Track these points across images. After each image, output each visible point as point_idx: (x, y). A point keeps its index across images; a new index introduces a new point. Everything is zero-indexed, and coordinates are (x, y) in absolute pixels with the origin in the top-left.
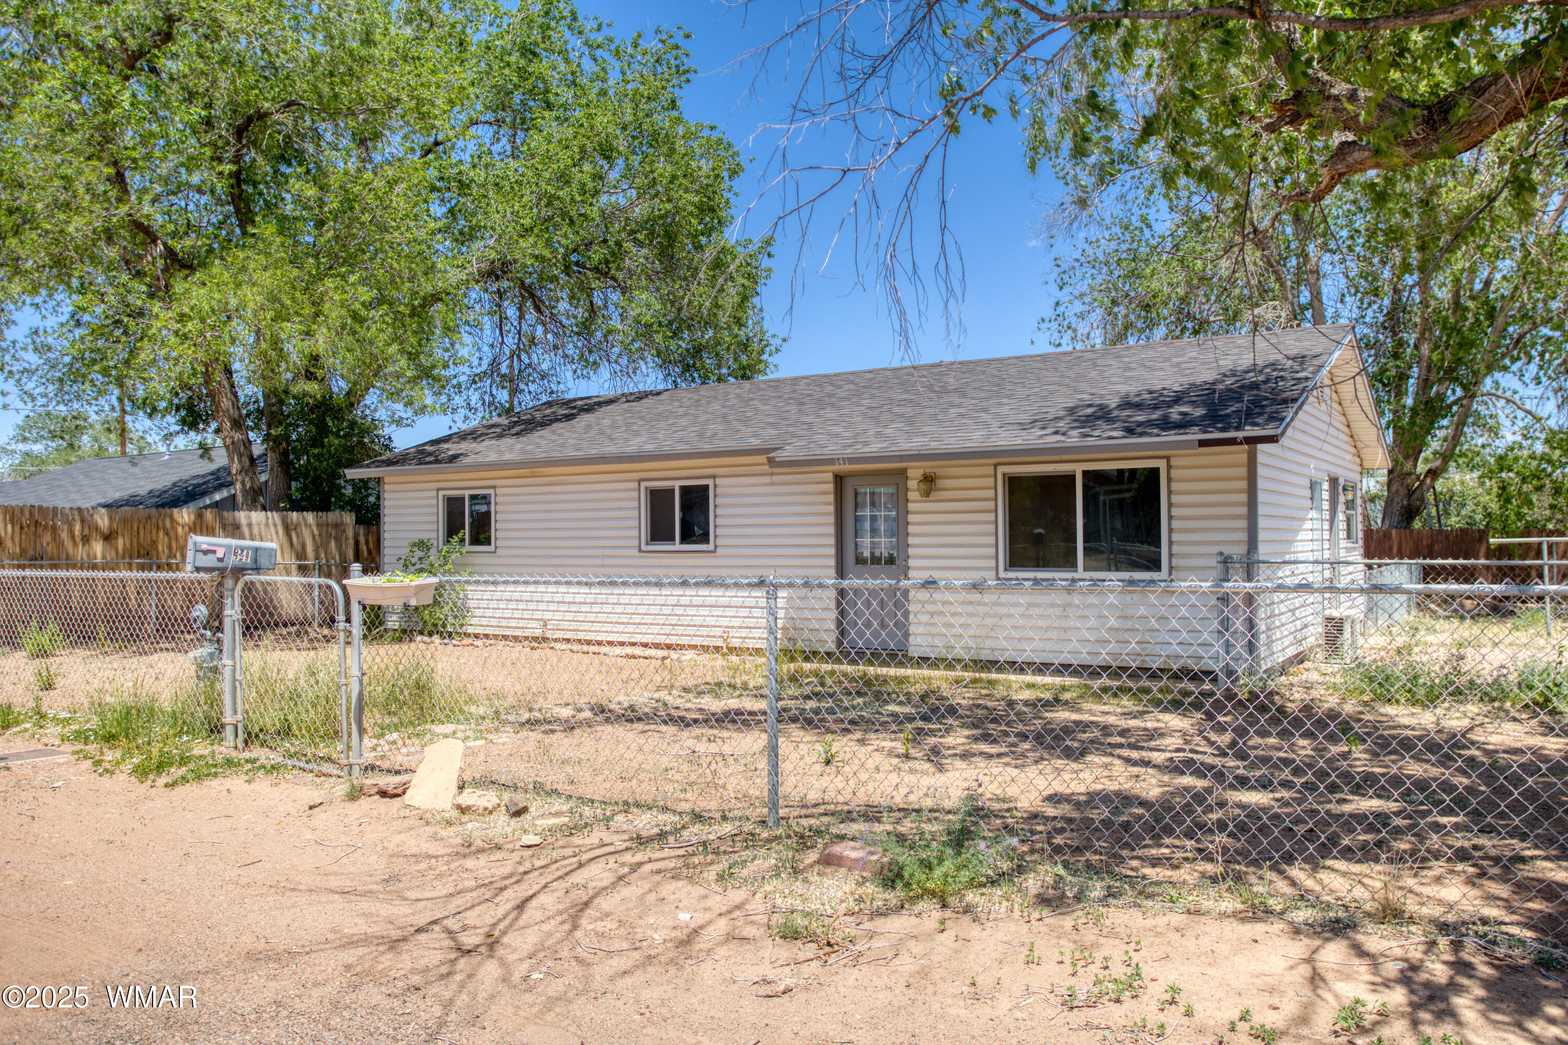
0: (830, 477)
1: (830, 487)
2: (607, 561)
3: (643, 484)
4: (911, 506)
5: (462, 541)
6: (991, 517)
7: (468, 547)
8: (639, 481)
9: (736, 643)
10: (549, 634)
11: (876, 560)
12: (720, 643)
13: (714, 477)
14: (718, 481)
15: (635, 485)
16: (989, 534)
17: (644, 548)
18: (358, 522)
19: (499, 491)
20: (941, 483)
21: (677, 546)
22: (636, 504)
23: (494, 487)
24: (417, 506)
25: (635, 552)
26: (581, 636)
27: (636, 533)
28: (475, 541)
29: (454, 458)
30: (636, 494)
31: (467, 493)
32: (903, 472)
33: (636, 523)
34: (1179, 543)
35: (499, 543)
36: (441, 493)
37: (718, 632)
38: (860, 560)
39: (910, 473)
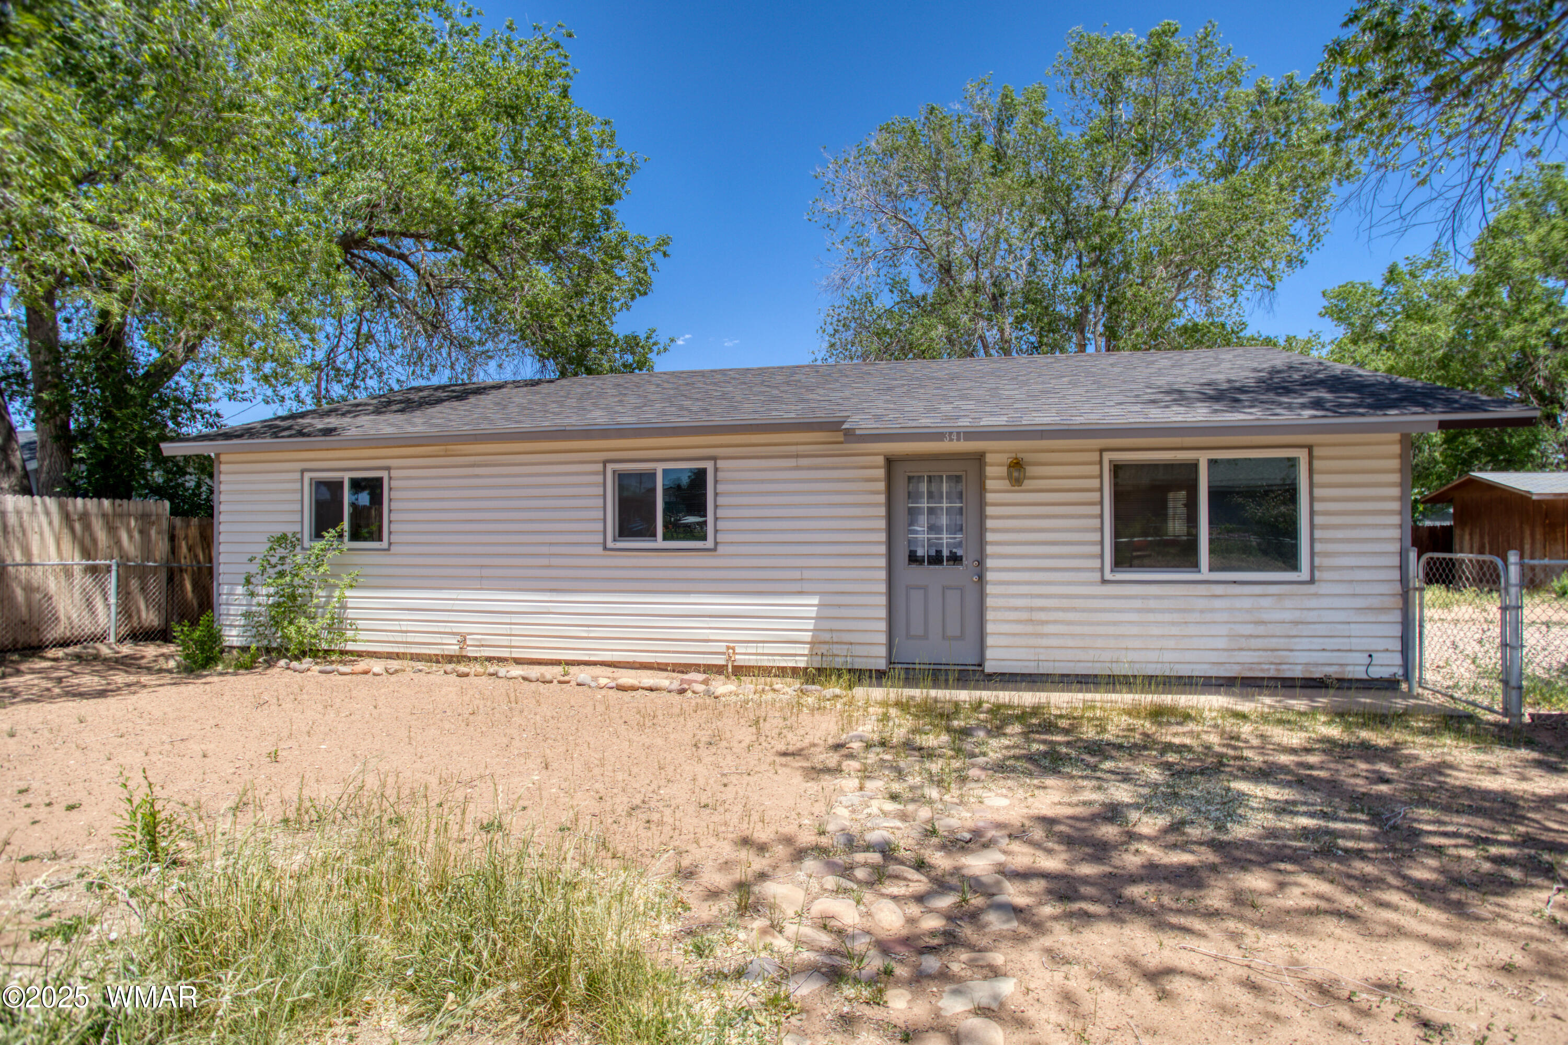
0: (880, 460)
1: (881, 473)
2: (555, 561)
3: (610, 467)
4: (990, 497)
5: (341, 536)
6: (1096, 510)
7: (347, 544)
8: (605, 463)
9: (741, 660)
10: (471, 652)
11: (936, 559)
12: (720, 661)
13: (714, 459)
14: (720, 464)
15: (600, 467)
16: (1093, 530)
17: (610, 544)
18: (174, 512)
19: (394, 473)
20: (1031, 470)
21: (660, 543)
22: (600, 491)
23: (388, 469)
24: (269, 492)
25: (599, 550)
26: (517, 654)
27: (600, 526)
28: (356, 535)
29: (328, 432)
30: (600, 479)
31: (346, 477)
32: (979, 459)
33: (600, 514)
34: (1322, 540)
35: (394, 538)
36: (307, 476)
37: (722, 647)
38: (913, 559)
39: (989, 458)
